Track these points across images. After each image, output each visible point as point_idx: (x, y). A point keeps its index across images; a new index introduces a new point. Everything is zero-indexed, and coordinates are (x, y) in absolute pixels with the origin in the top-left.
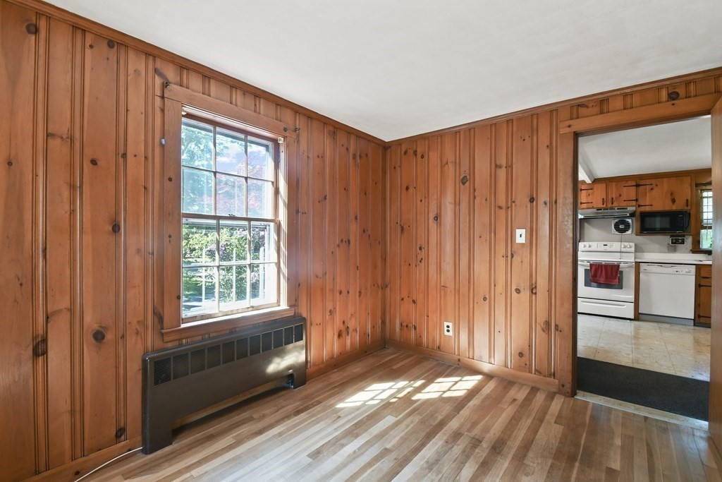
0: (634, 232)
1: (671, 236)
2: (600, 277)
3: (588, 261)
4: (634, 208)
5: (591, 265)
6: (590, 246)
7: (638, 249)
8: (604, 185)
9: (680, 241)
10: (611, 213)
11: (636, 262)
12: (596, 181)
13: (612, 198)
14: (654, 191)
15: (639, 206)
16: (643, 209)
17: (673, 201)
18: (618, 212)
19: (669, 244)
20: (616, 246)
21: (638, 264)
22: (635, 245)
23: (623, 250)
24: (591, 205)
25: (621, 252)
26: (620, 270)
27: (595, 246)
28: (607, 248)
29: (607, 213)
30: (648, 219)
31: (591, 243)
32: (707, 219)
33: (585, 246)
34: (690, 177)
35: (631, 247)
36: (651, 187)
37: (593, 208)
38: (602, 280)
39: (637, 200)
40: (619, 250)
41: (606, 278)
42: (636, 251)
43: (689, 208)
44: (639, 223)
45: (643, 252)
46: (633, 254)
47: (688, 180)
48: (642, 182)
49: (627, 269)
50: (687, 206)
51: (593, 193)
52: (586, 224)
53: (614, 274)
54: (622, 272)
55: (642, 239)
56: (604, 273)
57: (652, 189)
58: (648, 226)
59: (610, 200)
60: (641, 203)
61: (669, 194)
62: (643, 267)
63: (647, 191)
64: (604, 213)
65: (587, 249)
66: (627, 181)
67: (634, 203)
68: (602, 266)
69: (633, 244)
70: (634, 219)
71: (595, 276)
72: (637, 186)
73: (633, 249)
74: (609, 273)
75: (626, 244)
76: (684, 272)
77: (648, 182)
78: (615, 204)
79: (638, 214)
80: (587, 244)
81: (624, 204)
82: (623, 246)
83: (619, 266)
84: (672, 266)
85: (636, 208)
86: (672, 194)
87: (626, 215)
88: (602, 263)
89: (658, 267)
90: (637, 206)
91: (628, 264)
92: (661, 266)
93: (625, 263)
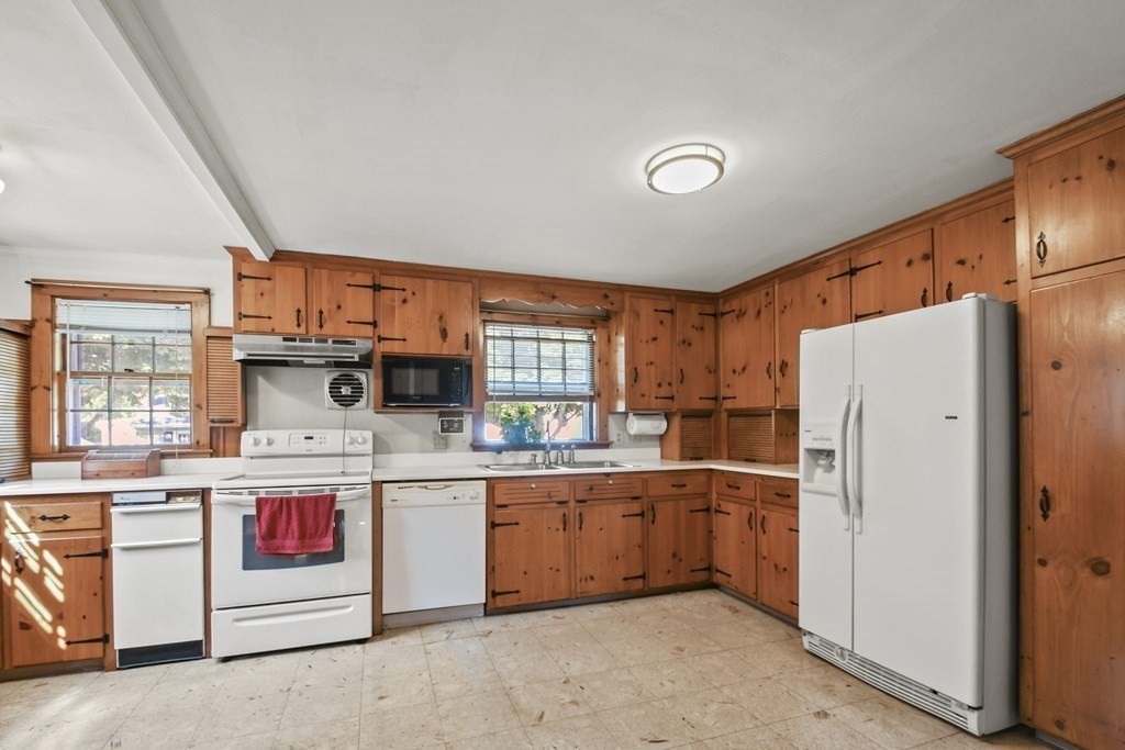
0: (372, 404)
1: (441, 414)
2: (285, 536)
3: (252, 491)
4: (368, 345)
5: (260, 503)
6: (270, 442)
7: (380, 446)
8: (300, 273)
9: (456, 425)
10: (317, 349)
11: (374, 483)
12: (280, 257)
13: (321, 312)
14: (409, 305)
15: (380, 339)
16: (386, 347)
17: (444, 333)
18: (335, 350)
19: (435, 433)
20: (333, 440)
21: (377, 486)
22: (374, 435)
23: (349, 449)
24: (266, 325)
25: (344, 455)
26: (338, 507)
27: (284, 440)
28: (314, 447)
29: (310, 349)
30: (396, 372)
31: (273, 434)
32: (494, 382)
33: (257, 443)
34: (470, 286)
35: (365, 442)
36: (403, 294)
37: (273, 332)
38: (290, 545)
39: (374, 324)
40: (341, 451)
41: (302, 537)
42: (375, 452)
43: (470, 352)
44: (380, 382)
45: (390, 452)
46: (370, 459)
47: (467, 289)
48: (386, 281)
49: (355, 504)
50: (467, 348)
51: (273, 291)
52: (261, 381)
53: (322, 524)
54: (340, 515)
55: (388, 422)
56: (295, 524)
57: (405, 301)
58: (396, 390)
59: (315, 316)
60: (383, 331)
61: (436, 317)
62: (390, 492)
63: (396, 304)
64: (302, 349)
65: (263, 449)
66: (354, 272)
67: (369, 330)
68: (289, 501)
69: (369, 435)
70: (371, 372)
71: (270, 534)
72: (376, 288)
73: (369, 447)
74: (310, 523)
75: (355, 434)
76: (467, 500)
77: (397, 282)
78: (328, 329)
79: (377, 359)
80: (262, 435)
81: (348, 330)
82: (347, 440)
83: (333, 498)
84: (446, 487)
85: (374, 342)
86: (441, 317)
87: (353, 357)
88: (291, 492)
89: (421, 490)
90: (376, 339)
91: (355, 489)
92: (426, 487)
93: (347, 490)
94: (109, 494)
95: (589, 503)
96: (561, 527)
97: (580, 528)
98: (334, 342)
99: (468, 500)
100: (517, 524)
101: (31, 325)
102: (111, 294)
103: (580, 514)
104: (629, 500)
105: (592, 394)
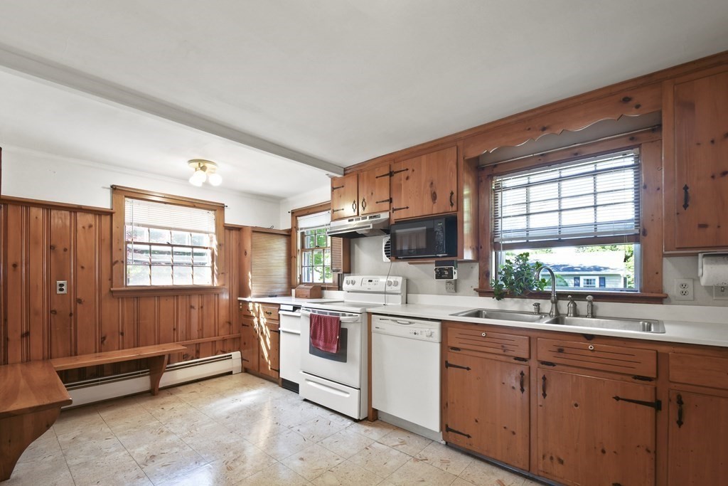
1: (437, 263)
2: (320, 338)
4: (386, 215)
5: (311, 317)
6: (354, 283)
7: (409, 288)
8: (356, 178)
12: (346, 172)
13: (364, 200)
14: (409, 181)
15: (394, 210)
16: (397, 215)
17: (434, 197)
21: (370, 316)
23: (389, 289)
24: (342, 214)
25: (385, 293)
26: (344, 326)
27: (359, 282)
28: (372, 287)
31: (357, 278)
33: (348, 283)
34: (455, 149)
35: (396, 284)
36: (406, 174)
37: (344, 217)
38: (321, 344)
39: (391, 200)
40: (383, 290)
41: (325, 341)
43: (454, 208)
45: (419, 293)
47: (451, 153)
48: (396, 167)
49: (352, 326)
50: (452, 205)
51: (344, 193)
53: (334, 335)
54: (346, 331)
56: (323, 332)
57: (407, 178)
58: (399, 246)
59: (361, 203)
60: (395, 204)
61: (429, 184)
63: (402, 182)
66: (380, 168)
67: (388, 205)
69: (400, 279)
71: (314, 335)
72: (391, 174)
73: (399, 288)
74: (329, 333)
75: (393, 279)
76: (424, 336)
77: (403, 165)
78: (367, 210)
80: (354, 278)
81: (377, 208)
82: (388, 283)
84: (410, 323)
85: (390, 213)
86: (432, 183)
87: (369, 226)
88: (326, 313)
89: (393, 323)
90: (391, 211)
91: (352, 315)
92: (396, 321)
93: (350, 315)
94: (279, 305)
95: (557, 366)
96: (518, 386)
97: (544, 395)
98: (370, 217)
99: (425, 338)
100: (468, 369)
101: (290, 231)
102: (310, 211)
103: (544, 378)
104: (630, 378)
105: (637, 232)
